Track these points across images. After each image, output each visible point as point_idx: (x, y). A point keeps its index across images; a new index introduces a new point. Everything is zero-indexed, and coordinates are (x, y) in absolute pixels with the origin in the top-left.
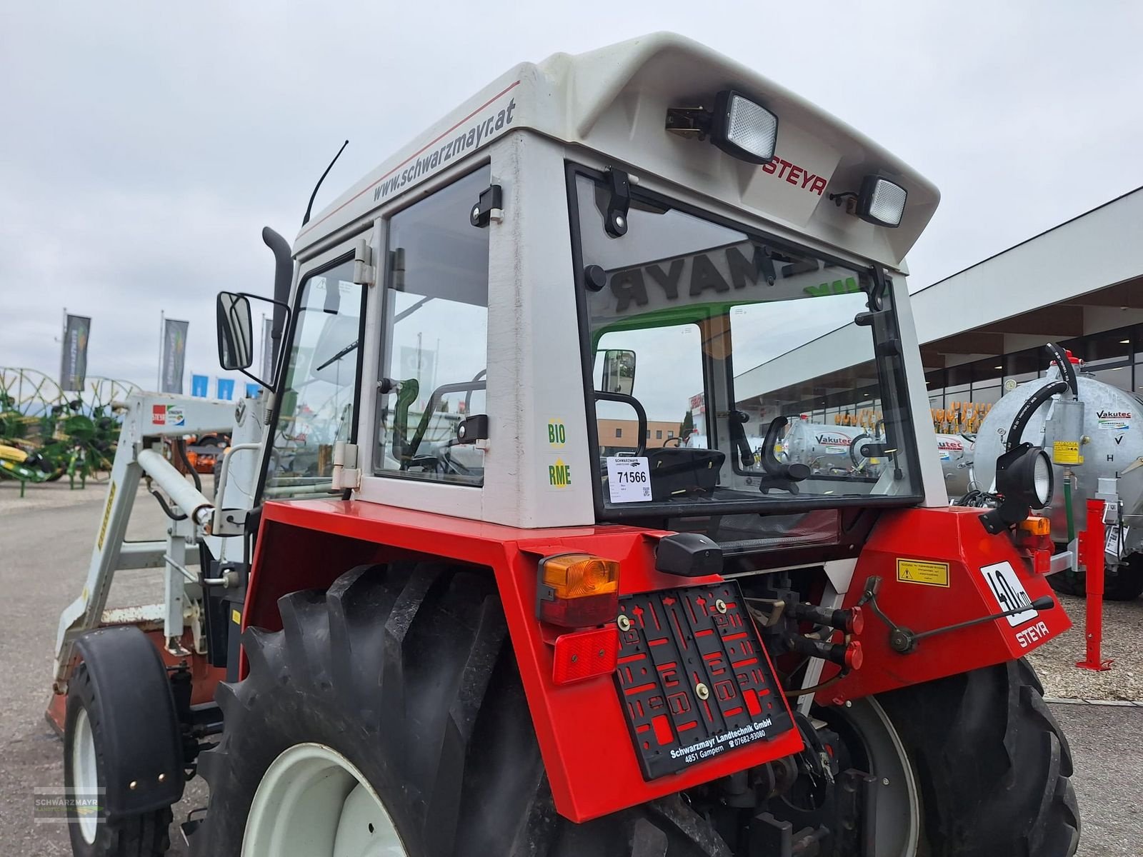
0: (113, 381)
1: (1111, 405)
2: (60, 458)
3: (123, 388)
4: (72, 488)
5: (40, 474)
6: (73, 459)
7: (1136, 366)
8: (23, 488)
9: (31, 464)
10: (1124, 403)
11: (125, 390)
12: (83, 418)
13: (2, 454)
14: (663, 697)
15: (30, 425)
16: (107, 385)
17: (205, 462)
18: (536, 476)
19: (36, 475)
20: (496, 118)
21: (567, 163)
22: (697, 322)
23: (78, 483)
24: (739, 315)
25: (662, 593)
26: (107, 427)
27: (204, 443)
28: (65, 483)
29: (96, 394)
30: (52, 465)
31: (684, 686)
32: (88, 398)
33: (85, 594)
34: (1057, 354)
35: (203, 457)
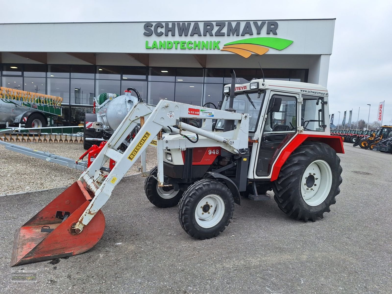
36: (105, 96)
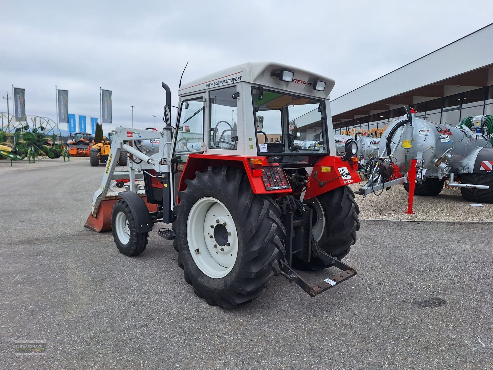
0: (40, 117)
1: (424, 127)
2: (23, 150)
3: (45, 120)
4: (30, 163)
5: (18, 156)
6: (29, 151)
7: (462, 110)
8: (11, 163)
9: (15, 152)
10: (428, 127)
11: (47, 121)
12: (29, 133)
13: (1, 148)
14: (269, 181)
15: (8, 137)
16: (38, 119)
17: (81, 152)
18: (247, 147)
19: (16, 157)
20: (238, 78)
21: (251, 86)
22: (280, 109)
23: (32, 161)
24: (290, 108)
25: (269, 166)
26: (40, 137)
27: (79, 143)
28: (26, 161)
29: (34, 124)
30: (20, 153)
31: (272, 180)
32: (31, 126)
33: (102, 187)
34: (406, 110)
35: (80, 150)
36: (469, 120)
